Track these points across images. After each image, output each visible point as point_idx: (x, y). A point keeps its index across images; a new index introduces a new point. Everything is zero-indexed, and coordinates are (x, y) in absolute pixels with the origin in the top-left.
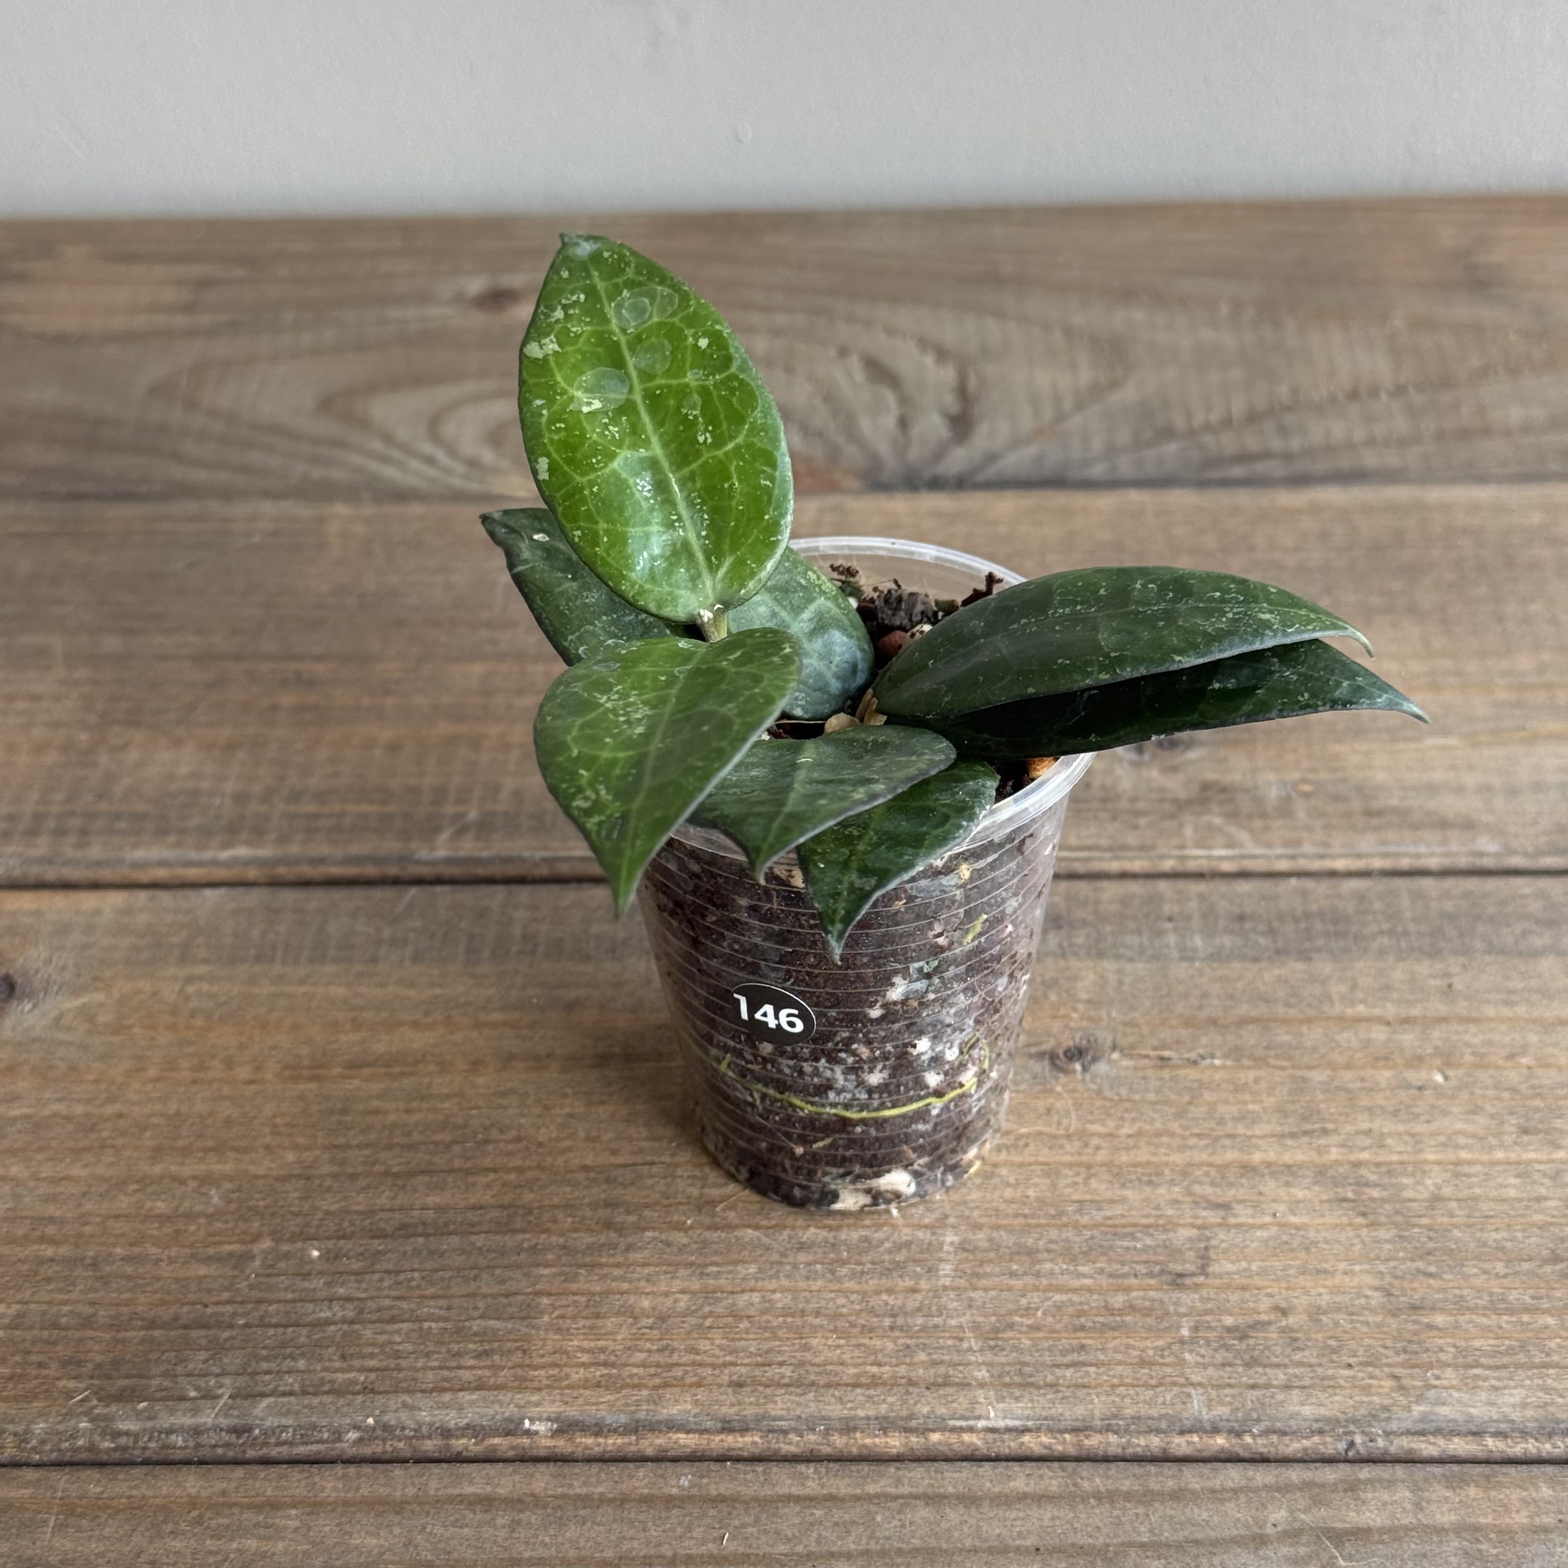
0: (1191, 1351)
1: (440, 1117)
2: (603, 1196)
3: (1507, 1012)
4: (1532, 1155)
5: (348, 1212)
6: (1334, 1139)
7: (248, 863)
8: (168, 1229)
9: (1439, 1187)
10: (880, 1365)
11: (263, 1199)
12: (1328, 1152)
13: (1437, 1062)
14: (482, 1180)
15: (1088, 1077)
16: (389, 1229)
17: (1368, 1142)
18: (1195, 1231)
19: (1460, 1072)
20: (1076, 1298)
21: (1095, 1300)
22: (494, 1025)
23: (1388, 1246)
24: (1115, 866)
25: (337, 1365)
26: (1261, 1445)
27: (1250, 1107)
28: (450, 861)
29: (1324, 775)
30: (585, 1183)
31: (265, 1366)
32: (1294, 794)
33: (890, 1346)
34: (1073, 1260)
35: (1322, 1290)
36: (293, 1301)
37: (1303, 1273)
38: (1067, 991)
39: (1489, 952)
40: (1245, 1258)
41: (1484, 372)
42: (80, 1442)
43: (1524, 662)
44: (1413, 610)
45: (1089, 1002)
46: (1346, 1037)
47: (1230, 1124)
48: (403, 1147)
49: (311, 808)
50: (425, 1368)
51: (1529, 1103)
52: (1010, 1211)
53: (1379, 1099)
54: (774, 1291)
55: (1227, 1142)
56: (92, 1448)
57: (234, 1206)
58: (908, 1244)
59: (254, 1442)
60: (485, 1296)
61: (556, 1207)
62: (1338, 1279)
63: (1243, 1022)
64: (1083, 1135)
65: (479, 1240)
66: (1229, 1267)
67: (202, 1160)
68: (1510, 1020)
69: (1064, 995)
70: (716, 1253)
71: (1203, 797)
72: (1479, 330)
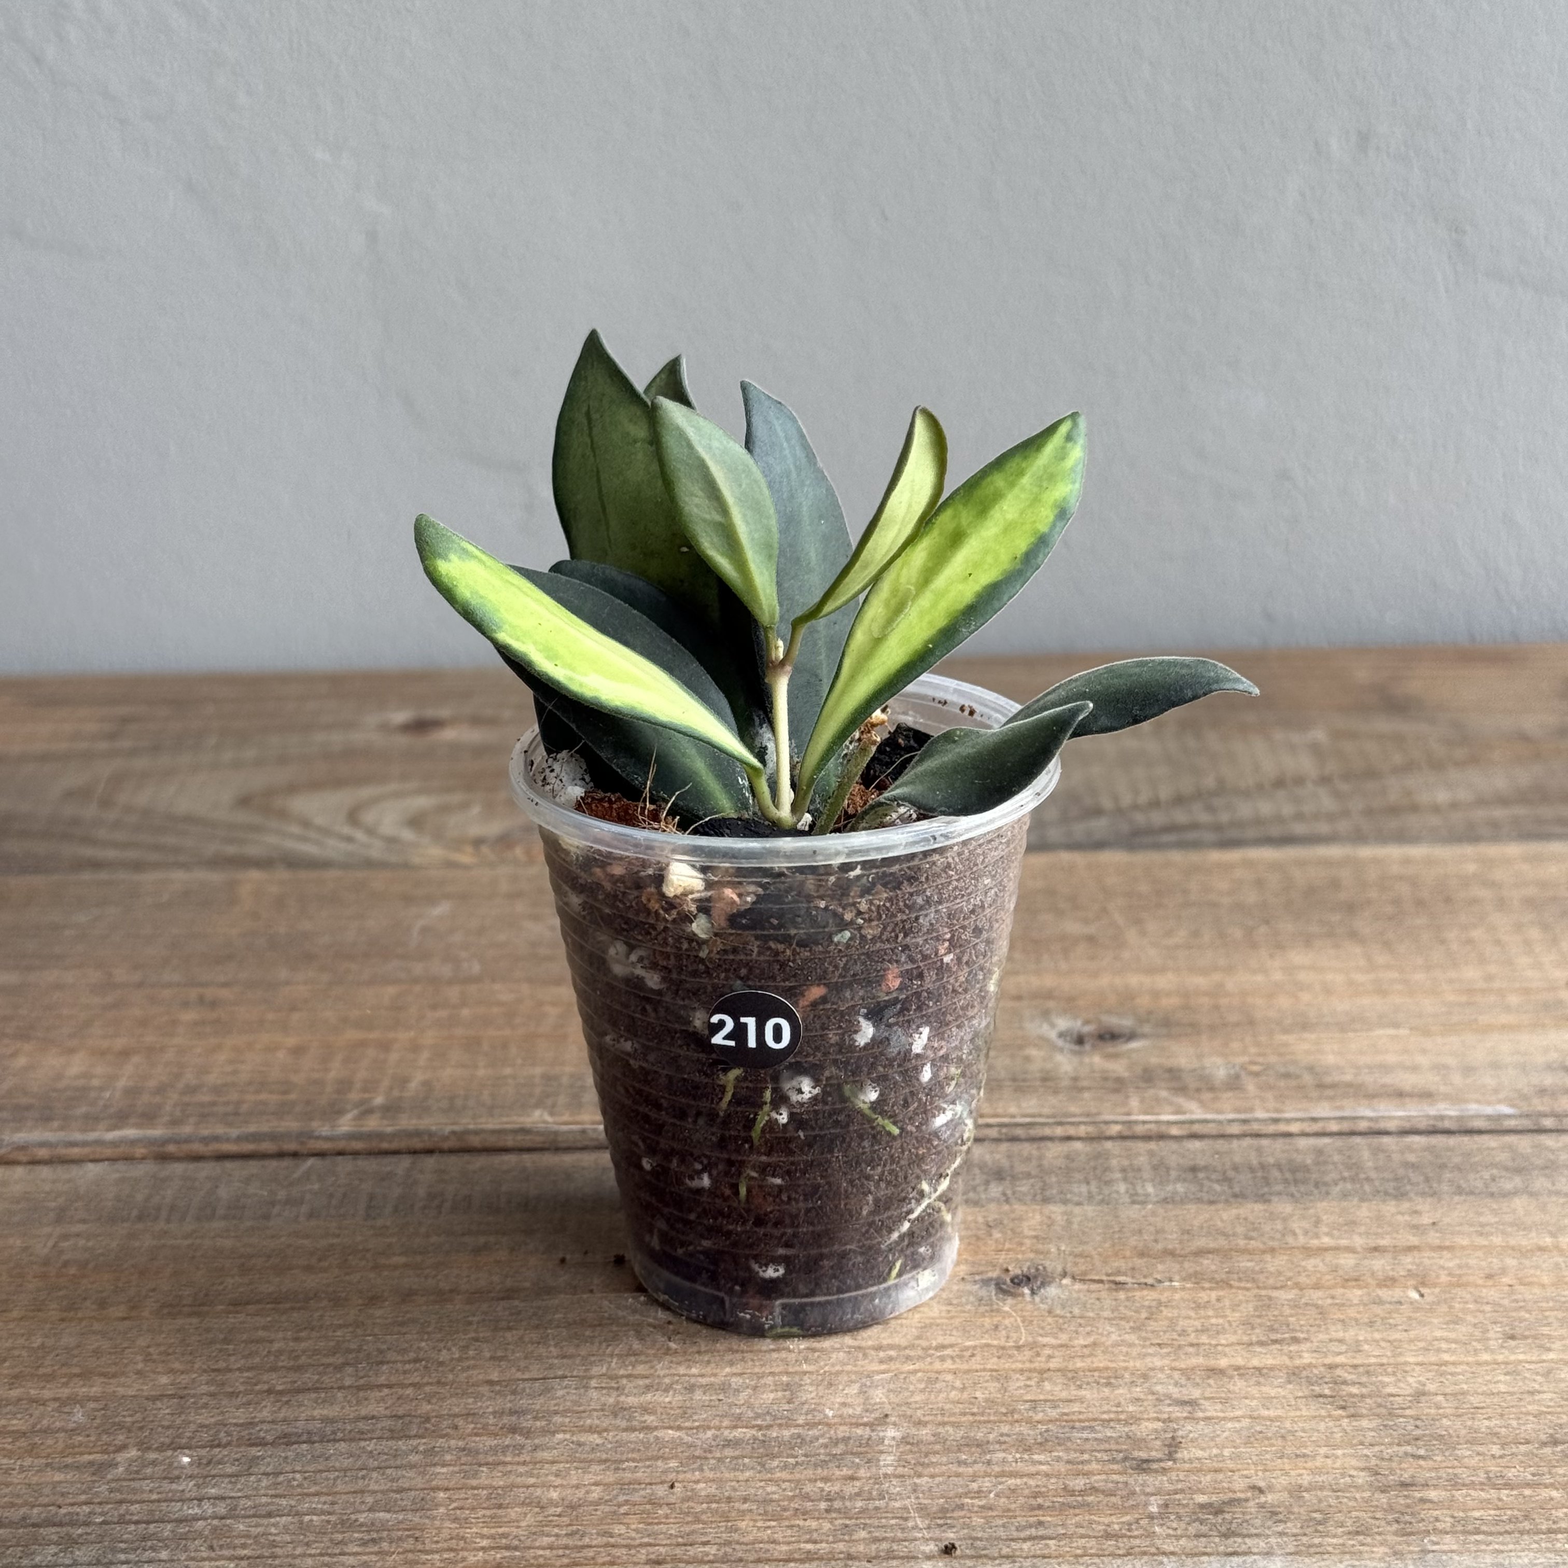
0: (1162, 1525)
1: (332, 1344)
2: (509, 1405)
3: (1482, 1241)
4: (1521, 1357)
5: (225, 1425)
6: (1304, 1347)
7: (133, 1142)
8: (23, 1443)
9: (1424, 1385)
10: (815, 1542)
11: (131, 1416)
12: (1300, 1357)
13: (1412, 1282)
14: (377, 1394)
15: (1037, 1299)
16: (269, 1438)
17: (1344, 1348)
18: (1161, 1424)
19: (1437, 1290)
20: (1032, 1482)
21: (1053, 1484)
22: (396, 1267)
23: (1373, 1434)
24: (1059, 1131)
25: (205, 1555)
27: (1213, 1321)
28: (351, 1136)
29: (1273, 1059)
30: (487, 1394)
31: (122, 1557)
32: (1243, 1074)
33: (827, 1526)
34: (1028, 1450)
35: (1301, 1471)
36: (159, 1501)
37: (1281, 1458)
38: (1012, 1230)
39: (1460, 1194)
40: (1217, 1446)
44: (1353, 935)
45: (1036, 1237)
46: (1310, 1263)
47: (1193, 1335)
48: (289, 1369)
49: (206, 1098)
50: (304, 1555)
51: (1514, 1314)
52: (957, 1410)
53: (1352, 1313)
54: (697, 1482)
55: (1191, 1350)
57: (98, 1421)
58: (846, 1440)
60: (374, 1492)
61: (456, 1416)
62: (1319, 1462)
63: (1200, 1253)
64: (1033, 1346)
66: (1200, 1454)
67: (65, 1385)
68: (1485, 1246)
69: (1009, 1232)
70: (633, 1451)
71: (1148, 1077)
72: (1399, 739)
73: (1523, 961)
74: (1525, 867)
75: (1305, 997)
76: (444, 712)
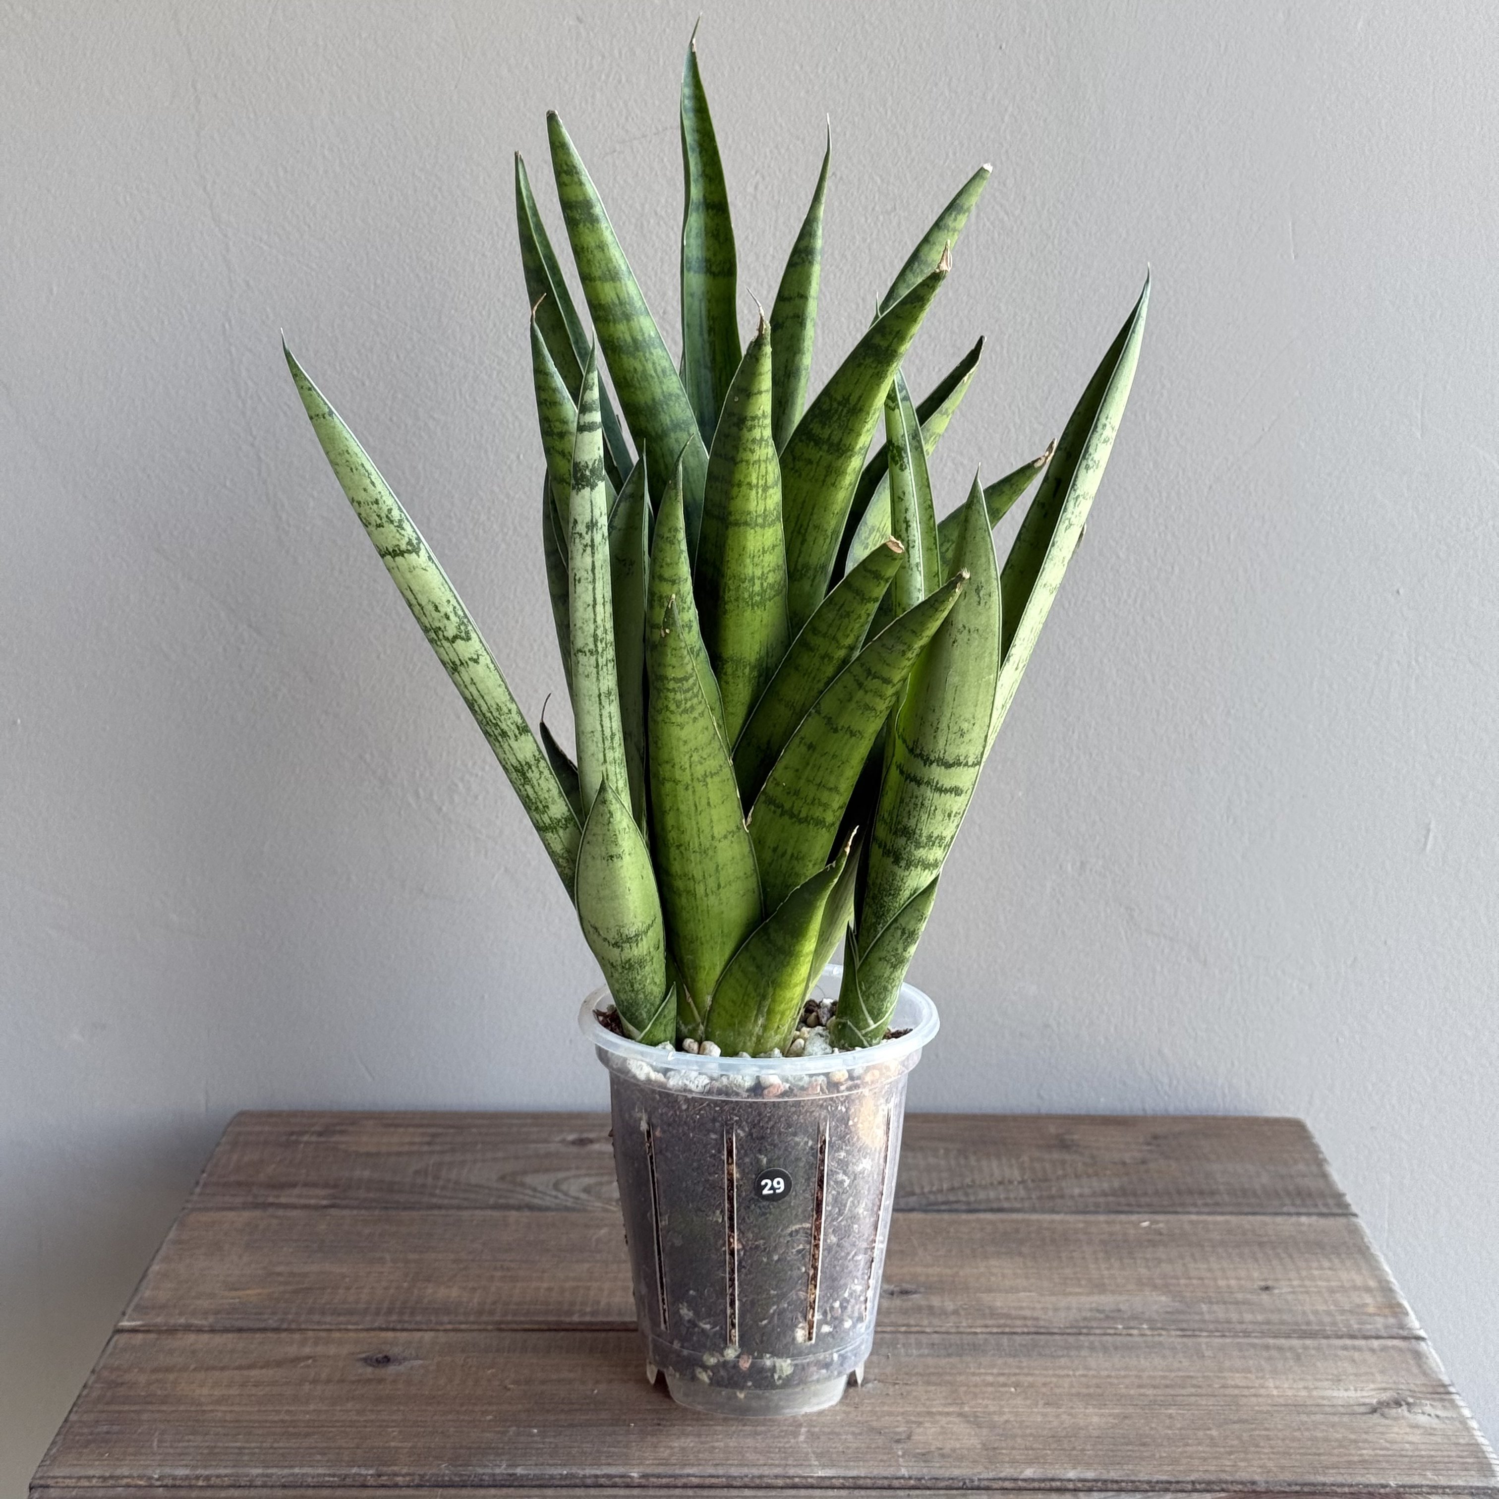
0: (902, 1458)
1: (584, 1396)
3: (1045, 1372)
4: (1049, 1411)
5: (549, 1420)
6: (966, 1406)
7: (486, 1323)
8: (471, 1424)
9: (1009, 1419)
10: (774, 1461)
11: (511, 1417)
12: (964, 1409)
13: (1013, 1385)
15: (864, 1388)
16: (565, 1425)
17: (981, 1406)
18: (906, 1429)
19: (1022, 1388)
23: (986, 1433)
25: (549, 1458)
26: (929, 1484)
27: (932, 1396)
28: (580, 1323)
29: (974, 1303)
31: (519, 1459)
32: (960, 1308)
33: (778, 1456)
35: (957, 1444)
37: (950, 1440)
39: (1040, 1356)
40: (927, 1436)
41: (1065, 1176)
42: (447, 1478)
43: (1068, 1271)
44: (1020, 1254)
46: (974, 1378)
47: (923, 1401)
48: (568, 1404)
49: (514, 1306)
51: (1050, 1397)
53: (987, 1395)
54: (729, 1442)
55: (922, 1406)
56: (450, 1480)
57: (498, 1418)
58: (786, 1431)
59: (516, 1480)
62: (964, 1441)
63: (930, 1374)
65: (604, 1428)
66: (920, 1438)
68: (1045, 1374)
71: (919, 1309)
72: (1063, 1162)
73: (1092, 1266)
74: (1104, 1226)
75: (993, 1279)
76: (592, 1135)
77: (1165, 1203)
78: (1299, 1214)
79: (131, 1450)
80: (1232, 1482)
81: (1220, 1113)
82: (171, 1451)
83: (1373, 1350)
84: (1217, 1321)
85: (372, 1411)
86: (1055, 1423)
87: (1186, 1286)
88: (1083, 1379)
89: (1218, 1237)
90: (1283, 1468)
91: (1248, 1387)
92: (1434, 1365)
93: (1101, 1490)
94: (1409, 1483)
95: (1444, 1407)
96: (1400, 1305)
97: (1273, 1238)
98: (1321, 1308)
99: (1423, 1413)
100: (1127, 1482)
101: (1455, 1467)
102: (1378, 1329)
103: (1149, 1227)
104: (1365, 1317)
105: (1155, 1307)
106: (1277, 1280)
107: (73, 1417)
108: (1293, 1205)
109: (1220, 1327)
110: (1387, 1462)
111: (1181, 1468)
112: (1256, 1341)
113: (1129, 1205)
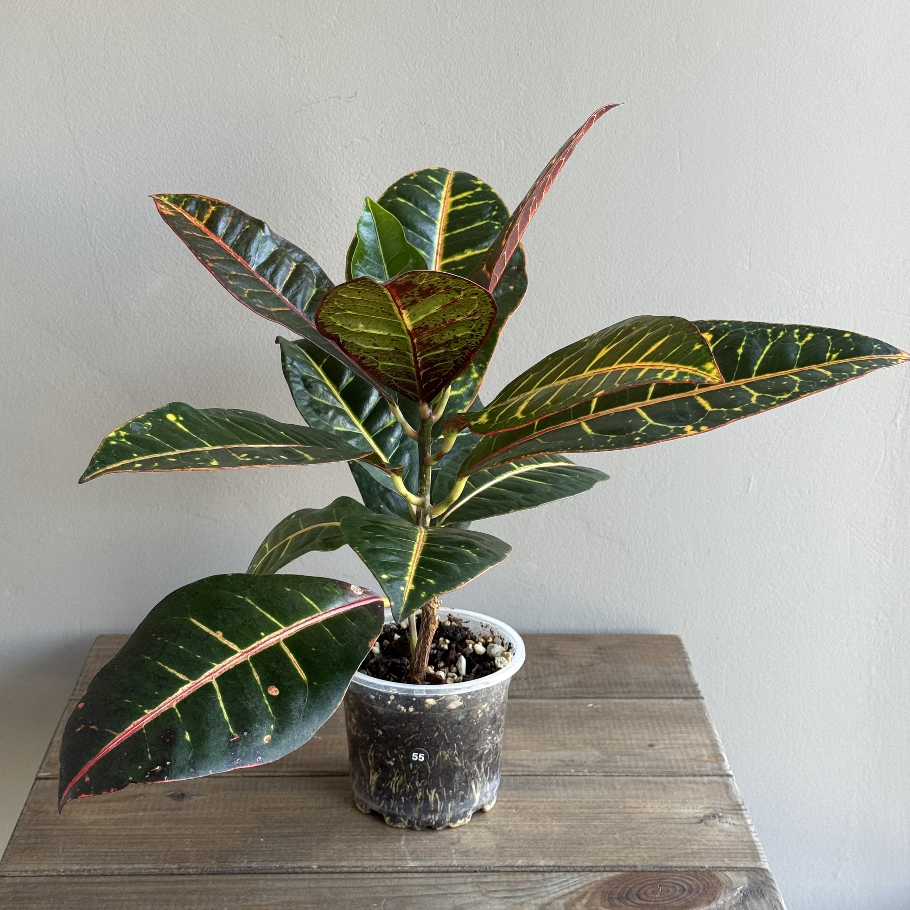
26: (468, 869)
41: (549, 675)
42: (215, 870)
43: (548, 736)
56: (217, 871)
59: (252, 870)
65: (299, 838)
77: (602, 692)
78: (673, 698)
79: (47, 854)
80: (624, 866)
81: (636, 632)
82: (69, 854)
83: (704, 784)
84: (624, 767)
85: (175, 828)
86: (535, 832)
87: (609, 744)
88: (552, 804)
89: (628, 713)
90: (651, 857)
91: (637, 808)
92: (735, 793)
93: (557, 872)
94: (716, 865)
95: (738, 818)
96: (721, 755)
97: (658, 714)
98: (680, 757)
99: (727, 822)
100: (570, 867)
101: (740, 855)
102: (708, 771)
103: (592, 707)
104: (702, 763)
105: (593, 758)
106: (657, 740)
107: (17, 834)
108: (670, 692)
109: (625, 770)
110: (706, 853)
111: (599, 858)
112: (644, 778)
113: (583, 693)
